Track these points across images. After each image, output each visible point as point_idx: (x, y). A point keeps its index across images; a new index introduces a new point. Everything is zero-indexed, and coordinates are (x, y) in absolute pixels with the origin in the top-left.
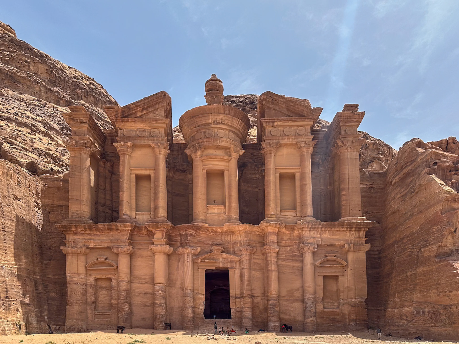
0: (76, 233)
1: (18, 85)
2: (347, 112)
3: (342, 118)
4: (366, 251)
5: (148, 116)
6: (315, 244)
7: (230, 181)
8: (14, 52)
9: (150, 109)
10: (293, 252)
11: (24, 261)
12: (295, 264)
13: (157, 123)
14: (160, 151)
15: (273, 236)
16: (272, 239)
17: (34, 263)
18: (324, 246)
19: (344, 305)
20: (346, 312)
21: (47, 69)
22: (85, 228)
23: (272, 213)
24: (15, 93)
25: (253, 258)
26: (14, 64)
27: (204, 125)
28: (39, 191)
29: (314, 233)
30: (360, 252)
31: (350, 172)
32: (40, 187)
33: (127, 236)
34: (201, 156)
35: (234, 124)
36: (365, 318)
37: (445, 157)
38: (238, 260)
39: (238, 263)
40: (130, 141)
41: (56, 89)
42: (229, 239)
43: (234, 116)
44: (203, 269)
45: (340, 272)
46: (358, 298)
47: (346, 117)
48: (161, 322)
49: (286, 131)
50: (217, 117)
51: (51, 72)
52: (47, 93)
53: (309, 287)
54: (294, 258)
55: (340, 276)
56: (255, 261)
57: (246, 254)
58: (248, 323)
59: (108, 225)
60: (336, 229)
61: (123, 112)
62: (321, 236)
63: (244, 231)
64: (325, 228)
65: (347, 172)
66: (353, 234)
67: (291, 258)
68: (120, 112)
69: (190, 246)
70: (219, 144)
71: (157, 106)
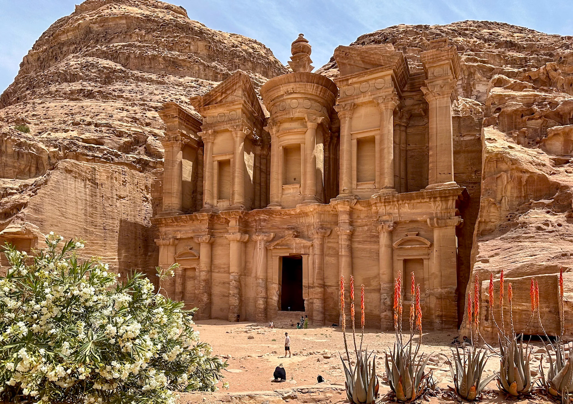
0: (167, 225)
1: (180, 69)
2: (431, 51)
3: (426, 58)
4: (456, 226)
5: (227, 100)
6: (391, 221)
7: (305, 156)
8: (177, 36)
9: (228, 92)
10: (371, 232)
11: (123, 255)
12: (373, 247)
13: (234, 105)
14: (236, 134)
15: (344, 216)
16: (343, 219)
17: (136, 256)
18: (405, 223)
19: (429, 296)
20: (432, 306)
21: (206, 45)
22: (172, 220)
23: (345, 188)
24: (176, 78)
25: (327, 241)
26: (177, 49)
27: (277, 97)
28: (149, 186)
29: (391, 208)
30: (448, 227)
31: (438, 126)
32: (150, 182)
33: (207, 226)
34: (278, 131)
35: (307, 91)
36: (454, 314)
37: (513, 98)
38: (310, 245)
39: (311, 248)
40: (211, 128)
41: (214, 64)
42: (304, 222)
43: (307, 82)
44: (277, 256)
45: (424, 255)
46: (445, 288)
47: (432, 57)
48: (234, 313)
49: (363, 88)
50: (288, 87)
51: (210, 47)
52: (205, 70)
53: (383, 274)
54: (373, 240)
55: (425, 259)
56: (330, 245)
57: (318, 238)
58: (317, 317)
59: (189, 216)
60: (416, 201)
61: (205, 100)
62: (399, 211)
63: (315, 212)
64: (403, 201)
65: (435, 126)
66: (439, 205)
67: (369, 240)
68: (202, 100)
69: (263, 232)
70: (292, 116)
71: (234, 88)
